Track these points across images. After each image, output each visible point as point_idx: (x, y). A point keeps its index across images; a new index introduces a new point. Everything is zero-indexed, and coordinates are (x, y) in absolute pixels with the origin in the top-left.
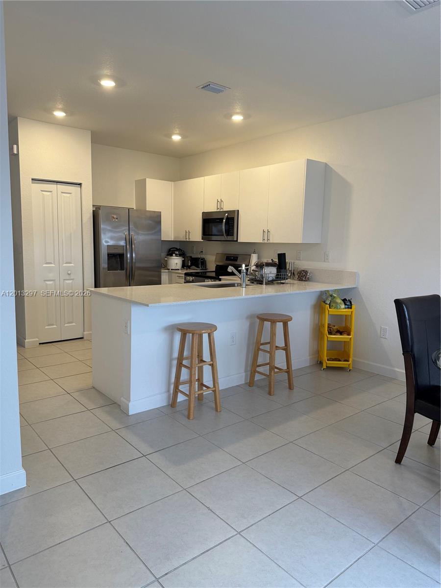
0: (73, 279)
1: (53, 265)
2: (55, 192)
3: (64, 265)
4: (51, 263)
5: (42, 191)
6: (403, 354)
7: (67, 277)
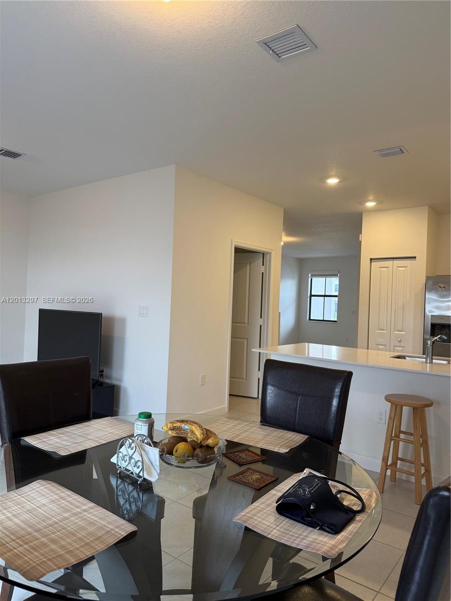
0: (403, 347)
1: (386, 332)
2: (391, 268)
3: (396, 332)
4: (383, 330)
5: (380, 267)
6: (341, 443)
7: (398, 344)
